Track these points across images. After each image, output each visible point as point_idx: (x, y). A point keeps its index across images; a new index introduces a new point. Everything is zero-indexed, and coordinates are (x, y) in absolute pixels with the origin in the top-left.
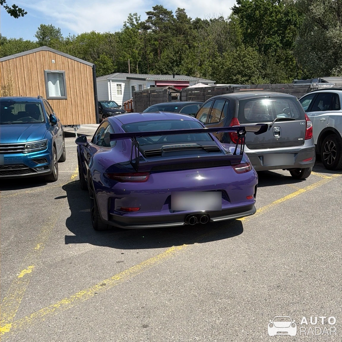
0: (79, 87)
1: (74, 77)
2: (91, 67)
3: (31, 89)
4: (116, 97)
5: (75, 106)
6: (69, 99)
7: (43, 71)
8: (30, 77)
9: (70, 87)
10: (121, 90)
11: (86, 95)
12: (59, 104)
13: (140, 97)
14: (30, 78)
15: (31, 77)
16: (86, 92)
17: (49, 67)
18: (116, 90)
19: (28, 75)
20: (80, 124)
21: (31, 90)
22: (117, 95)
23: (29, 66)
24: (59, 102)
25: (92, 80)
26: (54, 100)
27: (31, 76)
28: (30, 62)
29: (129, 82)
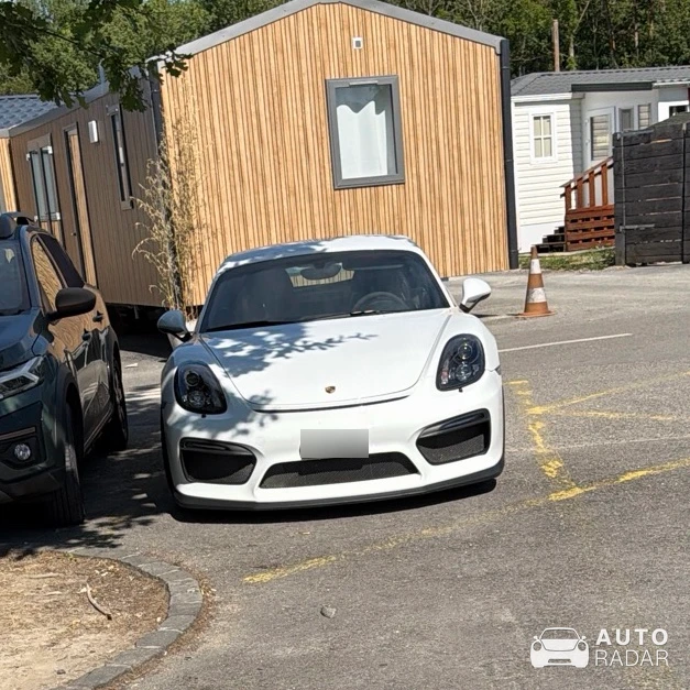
0: (448, 130)
1: (431, 97)
2: (492, 50)
3: (281, 155)
4: (532, 167)
5: (433, 207)
6: (411, 181)
7: (320, 84)
8: (277, 109)
9: (416, 136)
10: (548, 136)
11: (473, 163)
12: (377, 203)
13: (641, 155)
14: (277, 114)
15: (281, 112)
16: (471, 150)
17: (341, 65)
18: (533, 137)
19: (270, 104)
20: (449, 275)
21: (281, 161)
22: (533, 159)
23: (273, 70)
24: (377, 195)
25: (495, 100)
26: (359, 190)
27: (280, 105)
28: (276, 53)
29: (580, 104)
